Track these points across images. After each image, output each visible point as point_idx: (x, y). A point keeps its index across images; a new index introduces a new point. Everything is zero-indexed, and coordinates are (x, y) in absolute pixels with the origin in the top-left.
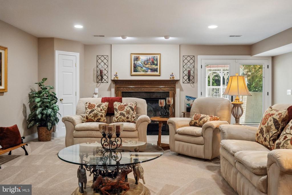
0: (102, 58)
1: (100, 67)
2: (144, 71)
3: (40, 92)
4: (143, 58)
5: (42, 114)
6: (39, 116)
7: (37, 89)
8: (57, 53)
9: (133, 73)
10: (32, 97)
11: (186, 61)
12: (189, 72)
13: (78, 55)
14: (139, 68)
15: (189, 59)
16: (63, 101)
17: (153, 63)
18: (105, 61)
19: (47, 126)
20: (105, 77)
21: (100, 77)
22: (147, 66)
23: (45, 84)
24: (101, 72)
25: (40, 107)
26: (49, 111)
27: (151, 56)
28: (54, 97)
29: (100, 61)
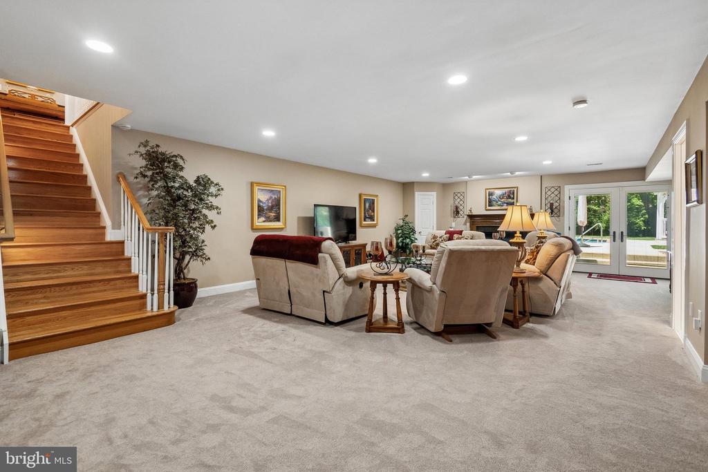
0: (459, 195)
1: (457, 203)
2: (499, 206)
3: (402, 226)
4: (498, 193)
5: (403, 243)
6: (400, 244)
7: (401, 223)
8: (416, 193)
9: (488, 208)
10: (397, 230)
11: (549, 193)
12: (552, 205)
13: (434, 194)
14: (494, 203)
15: (553, 190)
16: (422, 234)
17: (509, 197)
18: (461, 197)
19: (406, 252)
20: (461, 212)
21: (457, 212)
22: (503, 200)
23: (407, 219)
24: (457, 207)
25: (401, 237)
26: (408, 240)
27: (507, 190)
28: (413, 231)
29: (456, 197)
